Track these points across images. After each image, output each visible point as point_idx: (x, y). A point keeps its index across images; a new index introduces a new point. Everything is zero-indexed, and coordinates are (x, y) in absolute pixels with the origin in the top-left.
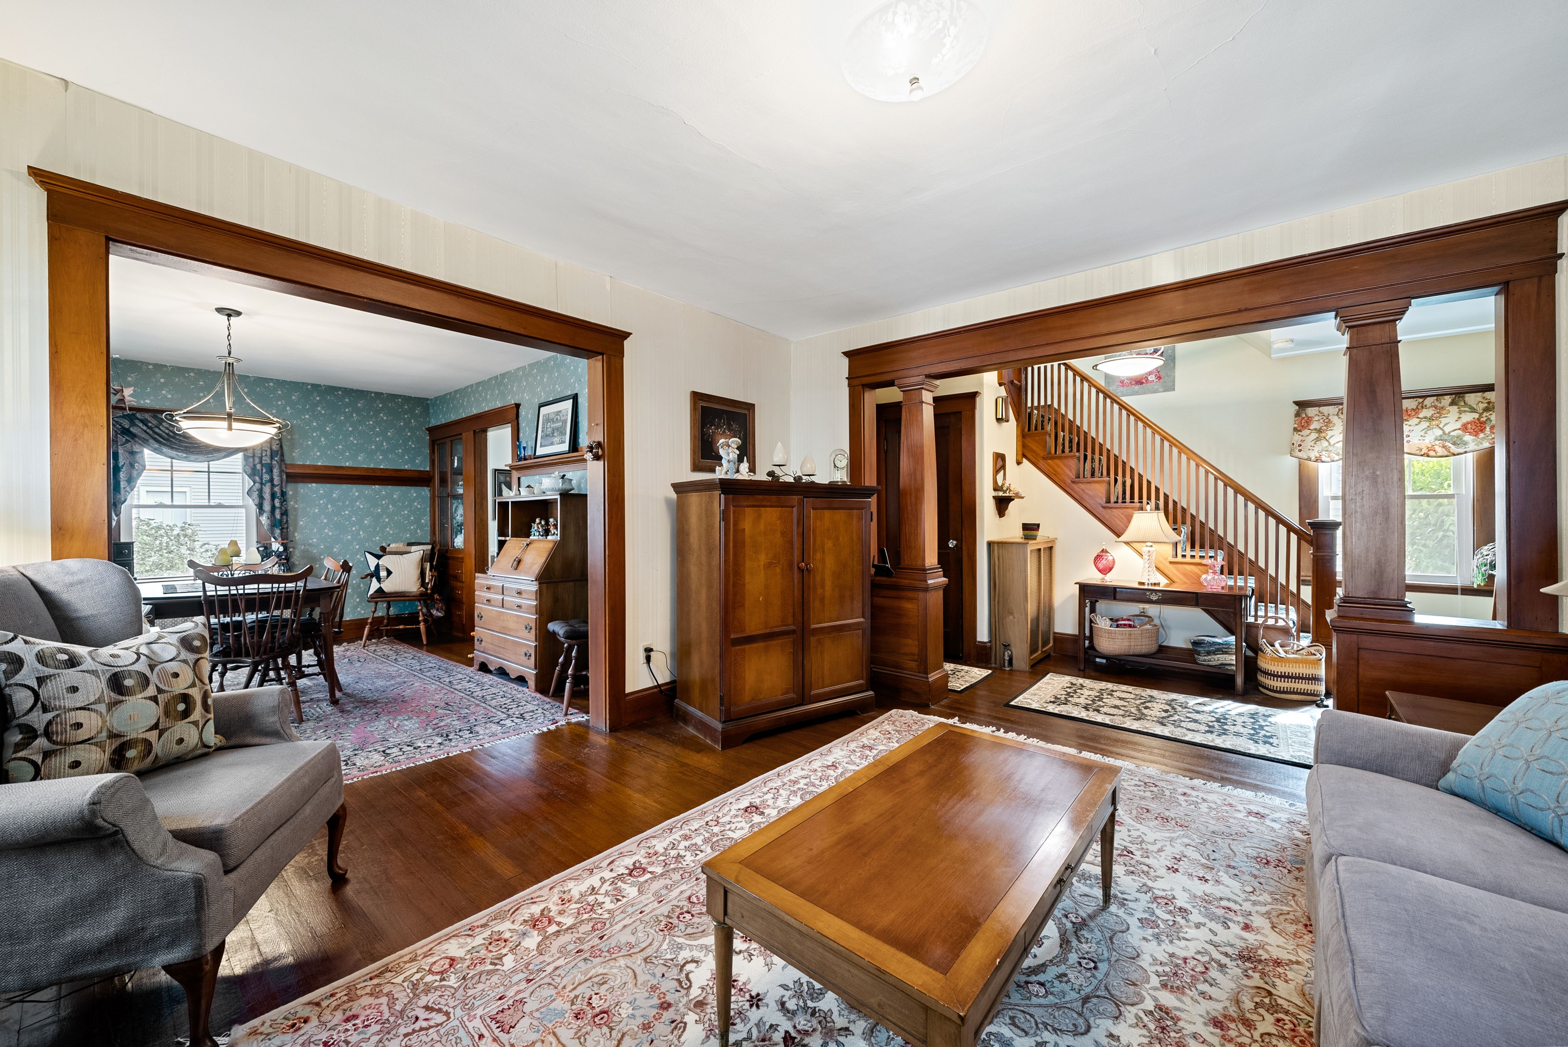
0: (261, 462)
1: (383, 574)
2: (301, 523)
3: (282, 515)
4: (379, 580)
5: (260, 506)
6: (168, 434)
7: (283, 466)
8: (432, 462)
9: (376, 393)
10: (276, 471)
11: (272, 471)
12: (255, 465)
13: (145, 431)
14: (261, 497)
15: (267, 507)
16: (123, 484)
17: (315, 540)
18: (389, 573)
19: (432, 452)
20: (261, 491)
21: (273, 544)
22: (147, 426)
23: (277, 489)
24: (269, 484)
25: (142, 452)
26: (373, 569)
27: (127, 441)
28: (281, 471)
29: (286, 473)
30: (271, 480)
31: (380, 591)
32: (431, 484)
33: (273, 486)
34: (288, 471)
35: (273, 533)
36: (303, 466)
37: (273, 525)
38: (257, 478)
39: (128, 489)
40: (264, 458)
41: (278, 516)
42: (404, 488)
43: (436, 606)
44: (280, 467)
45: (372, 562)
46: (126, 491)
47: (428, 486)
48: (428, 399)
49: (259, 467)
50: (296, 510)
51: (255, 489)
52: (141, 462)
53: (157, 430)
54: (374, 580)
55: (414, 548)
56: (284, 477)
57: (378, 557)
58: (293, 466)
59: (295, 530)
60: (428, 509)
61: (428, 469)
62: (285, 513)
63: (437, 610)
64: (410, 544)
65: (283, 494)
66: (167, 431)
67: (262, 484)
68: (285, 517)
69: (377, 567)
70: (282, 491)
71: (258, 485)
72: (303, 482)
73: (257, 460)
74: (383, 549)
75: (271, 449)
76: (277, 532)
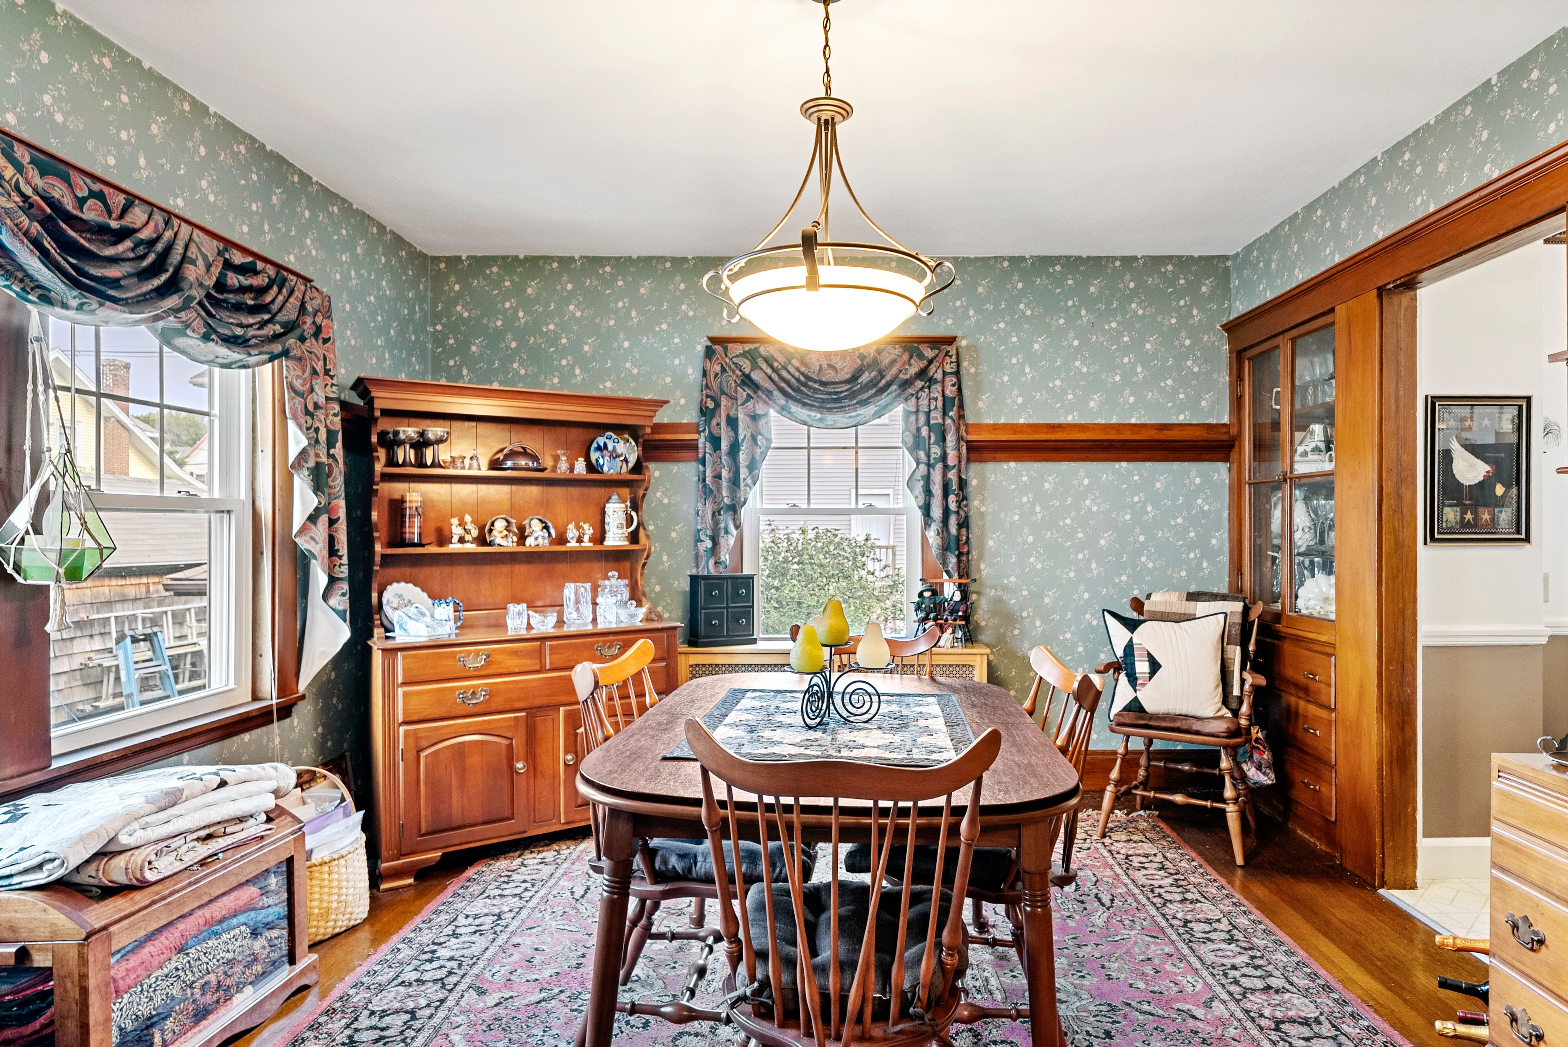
0: (928, 422)
1: (1142, 667)
2: (991, 543)
3: (960, 526)
4: (1133, 679)
5: (926, 509)
6: (798, 380)
7: (963, 428)
8: (1237, 403)
9: (1124, 259)
10: (951, 438)
11: (944, 440)
12: (918, 430)
13: (770, 378)
14: (928, 492)
15: (937, 512)
16: (743, 472)
17: (1013, 579)
18: (1155, 666)
19: (1238, 377)
20: (927, 479)
21: (946, 585)
22: (772, 367)
23: (952, 475)
24: (939, 466)
25: (766, 415)
26: (1120, 653)
27: (749, 397)
28: (960, 438)
29: (967, 442)
30: (944, 457)
31: (1135, 707)
32: (1234, 455)
33: (946, 468)
34: (971, 437)
35: (944, 563)
36: (995, 427)
37: (945, 548)
38: (922, 455)
39: (749, 481)
40: (932, 414)
41: (953, 530)
42: (1176, 466)
43: (1256, 756)
44: (958, 430)
45: (1120, 635)
46: (746, 485)
47: (1226, 460)
48: (1226, 258)
49: (924, 431)
50: (982, 515)
51: (918, 475)
52: (765, 433)
53: (784, 374)
54: (1123, 678)
55: (1201, 608)
56: (964, 450)
57: (1132, 625)
58: (979, 427)
59: (981, 557)
60: (1226, 514)
61: (1226, 420)
62: (964, 524)
63: (1259, 768)
64: (1193, 597)
65: (962, 484)
66: (797, 374)
67: (929, 465)
68: (964, 531)
69: (1129, 648)
70: (960, 478)
71: (923, 468)
72: (994, 460)
73: (922, 418)
74: (1138, 605)
75: (943, 395)
76: (952, 560)
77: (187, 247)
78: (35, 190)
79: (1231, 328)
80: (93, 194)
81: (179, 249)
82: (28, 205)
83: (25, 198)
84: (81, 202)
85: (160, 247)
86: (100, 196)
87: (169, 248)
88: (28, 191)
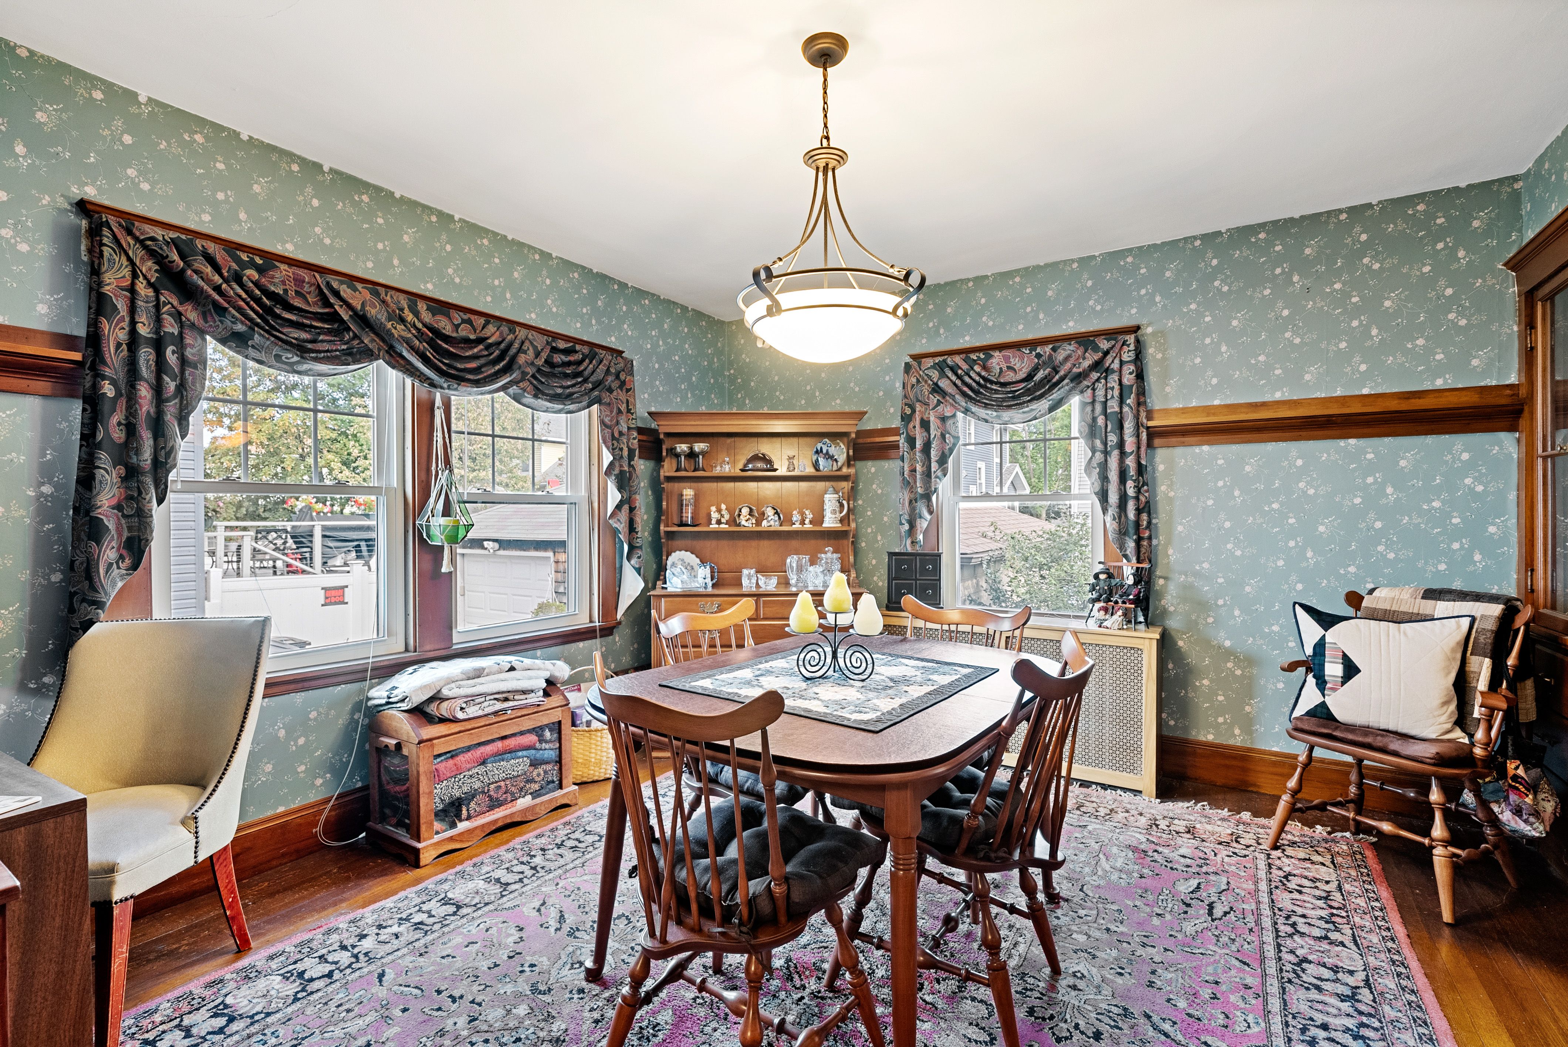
0: (1105, 412)
1: (1333, 670)
2: (1180, 528)
3: (1139, 511)
4: (1321, 683)
5: (1103, 496)
6: (978, 383)
7: (1143, 415)
8: (1528, 355)
9: (1352, 210)
10: (1129, 426)
11: (1121, 427)
12: (1094, 419)
13: (955, 384)
14: (1104, 478)
15: (1113, 498)
16: (934, 466)
17: (1206, 565)
18: (1350, 670)
19: (1529, 324)
20: (1104, 467)
21: (1125, 568)
22: (956, 374)
23: (1130, 462)
24: (1116, 453)
25: (954, 416)
26: (1309, 651)
27: (939, 403)
28: (1138, 425)
29: (1148, 428)
30: (1121, 445)
31: (1321, 713)
32: (1523, 423)
33: (1123, 454)
34: (1150, 424)
35: (1122, 547)
36: (1184, 411)
37: (1122, 533)
38: (1098, 443)
39: (939, 473)
40: (1109, 403)
41: (1131, 514)
43: (1513, 798)
44: (1137, 417)
45: (1311, 631)
46: (937, 477)
47: (1512, 428)
48: (1515, 179)
49: (1101, 421)
50: (1170, 500)
51: (1095, 463)
52: (953, 433)
53: (967, 379)
54: (1311, 680)
55: (1442, 608)
56: (1144, 436)
57: (1327, 621)
58: (1166, 412)
59: (1169, 543)
60: (1512, 496)
61: (1513, 379)
62: (1146, 508)
63: (1518, 812)
64: (1431, 594)
65: (1141, 469)
66: (977, 378)
67: (1106, 453)
68: (1144, 516)
69: (1320, 646)
70: (1139, 465)
71: (1099, 456)
72: (1183, 444)
73: (1099, 408)
74: (1354, 599)
75: (1120, 384)
76: (1131, 545)
77: (523, 343)
78: (425, 325)
79: (1514, 264)
80: (464, 321)
81: (516, 345)
82: (420, 335)
83: (418, 330)
84: (457, 327)
85: (503, 346)
86: (469, 322)
87: (510, 345)
88: (420, 326)
